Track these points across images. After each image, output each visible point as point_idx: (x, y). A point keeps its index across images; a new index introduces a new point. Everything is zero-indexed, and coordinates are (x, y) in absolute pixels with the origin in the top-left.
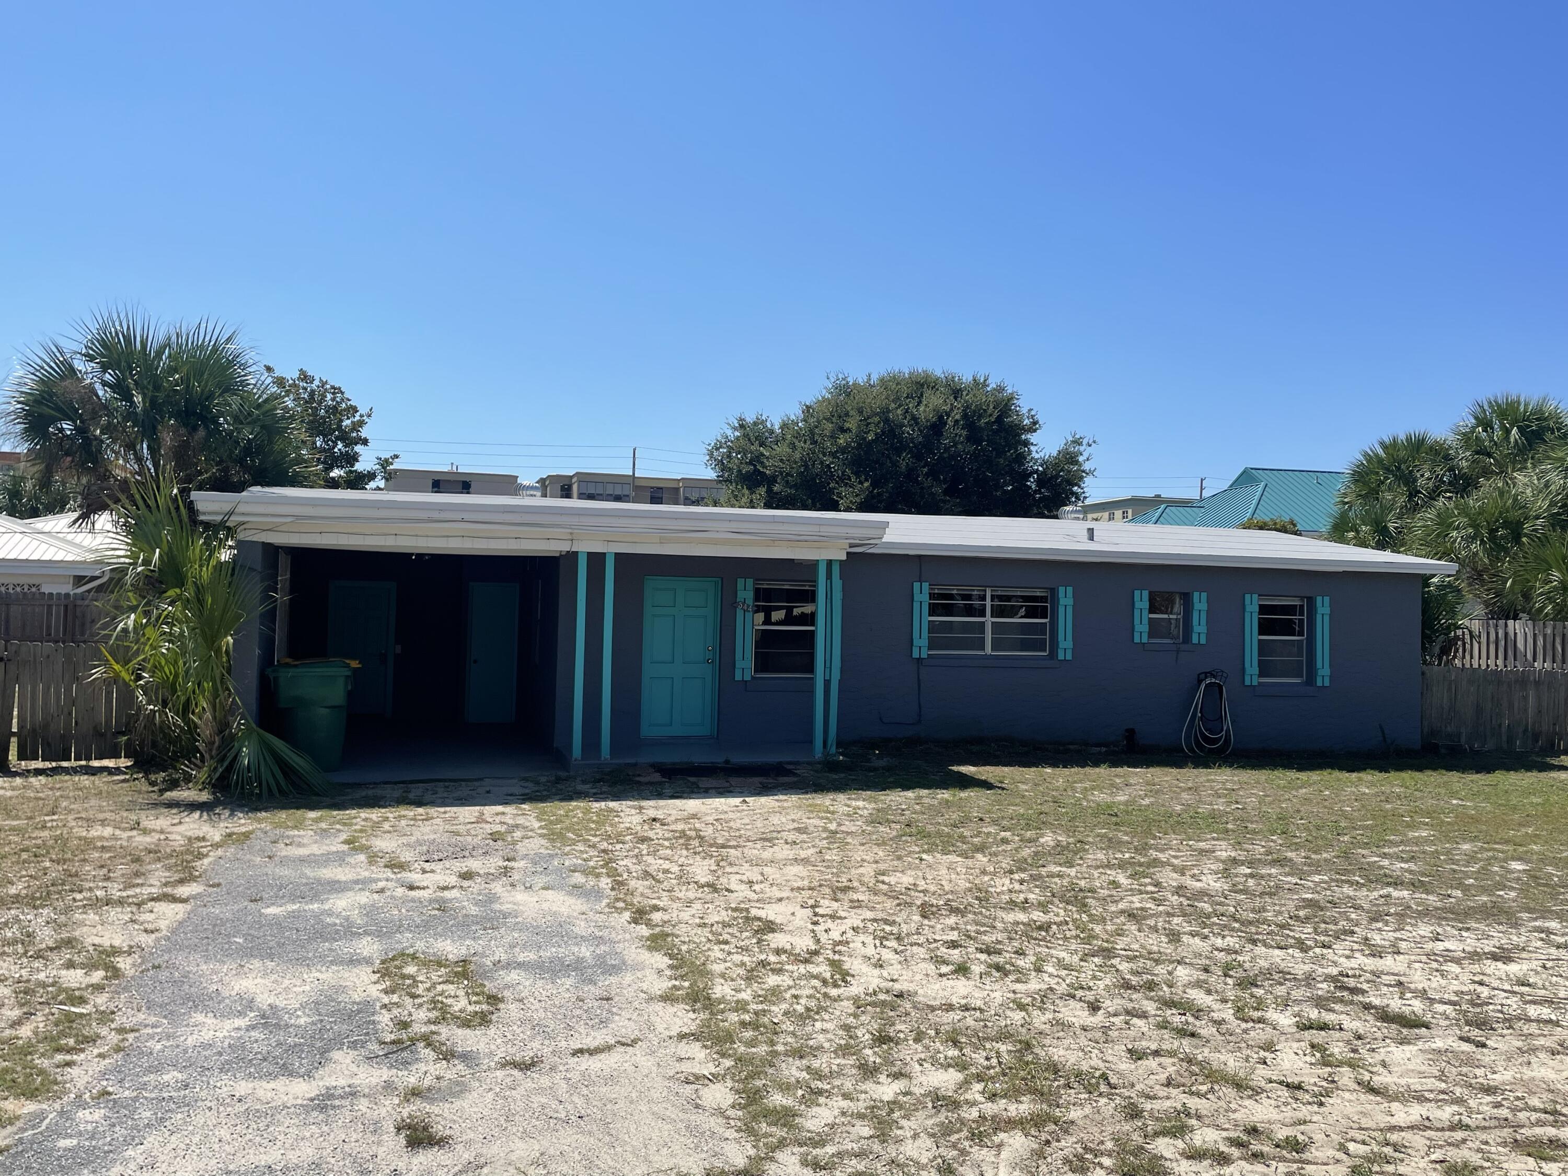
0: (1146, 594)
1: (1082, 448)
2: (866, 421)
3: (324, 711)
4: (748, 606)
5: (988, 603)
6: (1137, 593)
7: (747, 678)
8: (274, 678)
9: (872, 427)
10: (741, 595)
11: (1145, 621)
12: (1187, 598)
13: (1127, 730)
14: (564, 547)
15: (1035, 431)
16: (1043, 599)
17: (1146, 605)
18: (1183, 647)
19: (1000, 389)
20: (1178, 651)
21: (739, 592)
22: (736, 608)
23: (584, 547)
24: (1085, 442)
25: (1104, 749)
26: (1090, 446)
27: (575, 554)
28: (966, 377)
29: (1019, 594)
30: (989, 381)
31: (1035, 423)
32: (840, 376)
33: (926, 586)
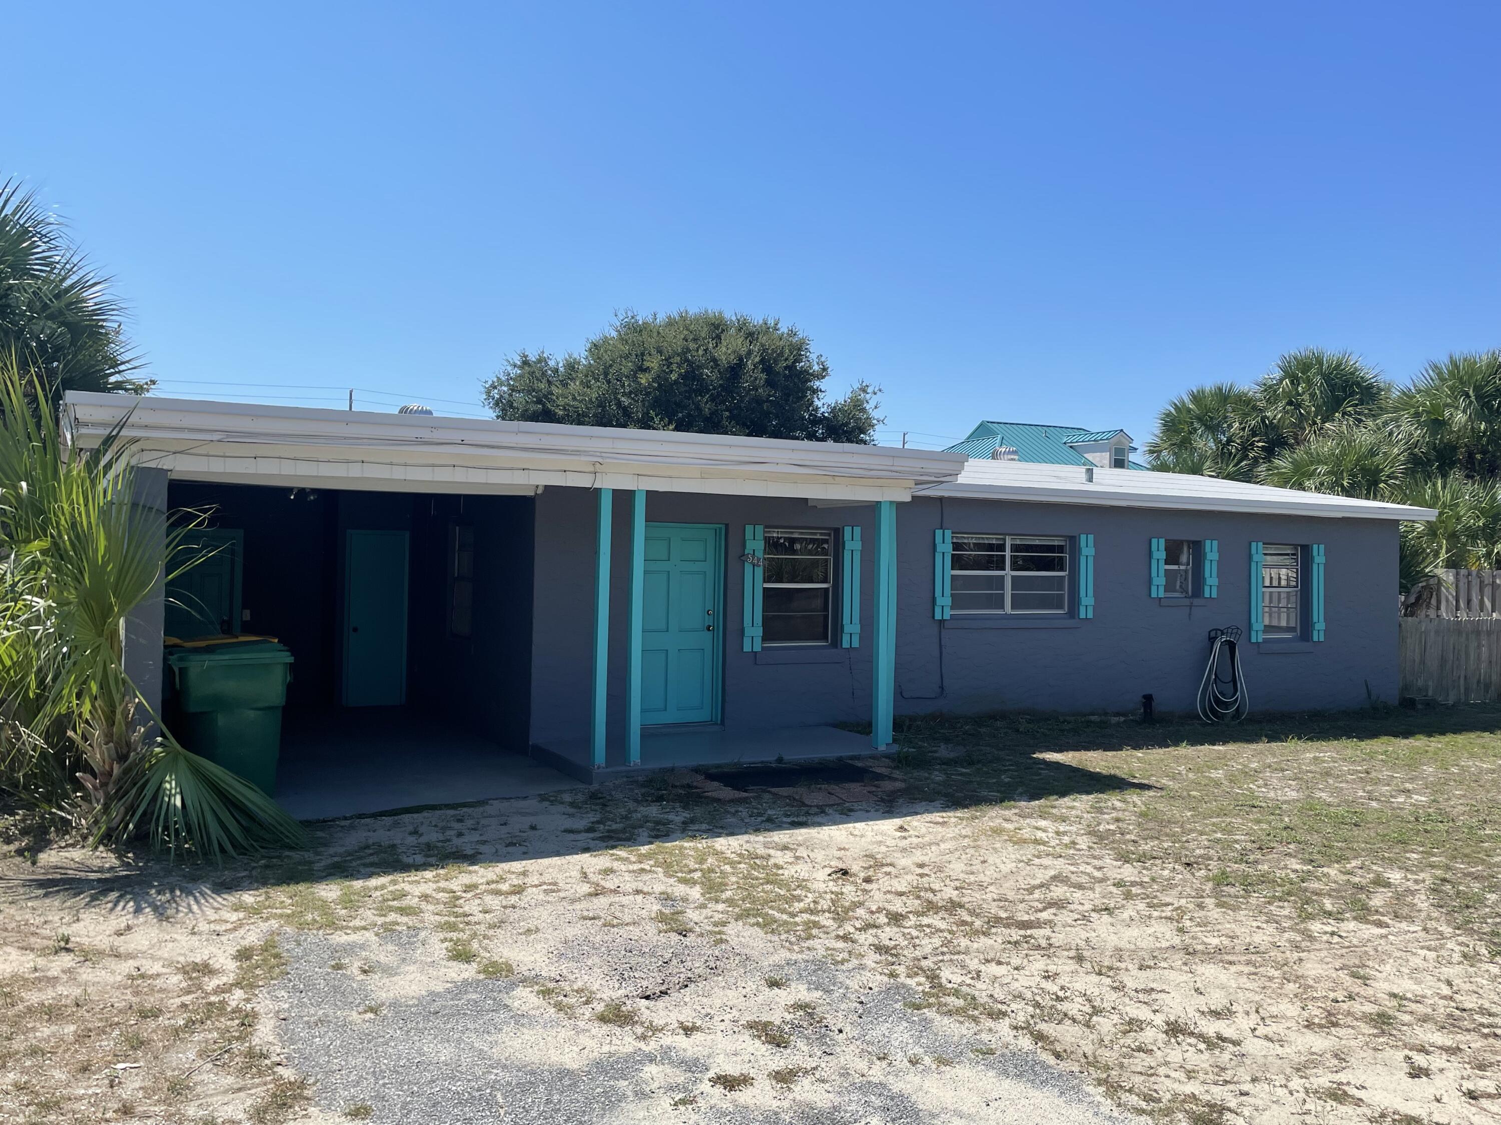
0: (1162, 542)
1: (868, 396)
2: (668, 361)
3: (252, 714)
4: (759, 560)
5: (1008, 553)
6: (1154, 541)
7: (758, 648)
8: (180, 669)
9: (674, 367)
10: (751, 545)
11: (1162, 573)
12: (1197, 547)
13: (1145, 697)
14: (583, 482)
15: (823, 377)
16: (1060, 549)
17: (1163, 555)
18: (1196, 601)
19: (791, 333)
20: (1191, 606)
21: (747, 542)
22: (744, 561)
23: (609, 482)
24: (870, 390)
25: (1122, 719)
26: (875, 394)
27: (597, 492)
28: (756, 319)
29: (1037, 543)
30: (779, 326)
31: (825, 369)
32: (630, 314)
33: (948, 533)
